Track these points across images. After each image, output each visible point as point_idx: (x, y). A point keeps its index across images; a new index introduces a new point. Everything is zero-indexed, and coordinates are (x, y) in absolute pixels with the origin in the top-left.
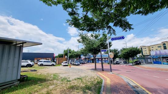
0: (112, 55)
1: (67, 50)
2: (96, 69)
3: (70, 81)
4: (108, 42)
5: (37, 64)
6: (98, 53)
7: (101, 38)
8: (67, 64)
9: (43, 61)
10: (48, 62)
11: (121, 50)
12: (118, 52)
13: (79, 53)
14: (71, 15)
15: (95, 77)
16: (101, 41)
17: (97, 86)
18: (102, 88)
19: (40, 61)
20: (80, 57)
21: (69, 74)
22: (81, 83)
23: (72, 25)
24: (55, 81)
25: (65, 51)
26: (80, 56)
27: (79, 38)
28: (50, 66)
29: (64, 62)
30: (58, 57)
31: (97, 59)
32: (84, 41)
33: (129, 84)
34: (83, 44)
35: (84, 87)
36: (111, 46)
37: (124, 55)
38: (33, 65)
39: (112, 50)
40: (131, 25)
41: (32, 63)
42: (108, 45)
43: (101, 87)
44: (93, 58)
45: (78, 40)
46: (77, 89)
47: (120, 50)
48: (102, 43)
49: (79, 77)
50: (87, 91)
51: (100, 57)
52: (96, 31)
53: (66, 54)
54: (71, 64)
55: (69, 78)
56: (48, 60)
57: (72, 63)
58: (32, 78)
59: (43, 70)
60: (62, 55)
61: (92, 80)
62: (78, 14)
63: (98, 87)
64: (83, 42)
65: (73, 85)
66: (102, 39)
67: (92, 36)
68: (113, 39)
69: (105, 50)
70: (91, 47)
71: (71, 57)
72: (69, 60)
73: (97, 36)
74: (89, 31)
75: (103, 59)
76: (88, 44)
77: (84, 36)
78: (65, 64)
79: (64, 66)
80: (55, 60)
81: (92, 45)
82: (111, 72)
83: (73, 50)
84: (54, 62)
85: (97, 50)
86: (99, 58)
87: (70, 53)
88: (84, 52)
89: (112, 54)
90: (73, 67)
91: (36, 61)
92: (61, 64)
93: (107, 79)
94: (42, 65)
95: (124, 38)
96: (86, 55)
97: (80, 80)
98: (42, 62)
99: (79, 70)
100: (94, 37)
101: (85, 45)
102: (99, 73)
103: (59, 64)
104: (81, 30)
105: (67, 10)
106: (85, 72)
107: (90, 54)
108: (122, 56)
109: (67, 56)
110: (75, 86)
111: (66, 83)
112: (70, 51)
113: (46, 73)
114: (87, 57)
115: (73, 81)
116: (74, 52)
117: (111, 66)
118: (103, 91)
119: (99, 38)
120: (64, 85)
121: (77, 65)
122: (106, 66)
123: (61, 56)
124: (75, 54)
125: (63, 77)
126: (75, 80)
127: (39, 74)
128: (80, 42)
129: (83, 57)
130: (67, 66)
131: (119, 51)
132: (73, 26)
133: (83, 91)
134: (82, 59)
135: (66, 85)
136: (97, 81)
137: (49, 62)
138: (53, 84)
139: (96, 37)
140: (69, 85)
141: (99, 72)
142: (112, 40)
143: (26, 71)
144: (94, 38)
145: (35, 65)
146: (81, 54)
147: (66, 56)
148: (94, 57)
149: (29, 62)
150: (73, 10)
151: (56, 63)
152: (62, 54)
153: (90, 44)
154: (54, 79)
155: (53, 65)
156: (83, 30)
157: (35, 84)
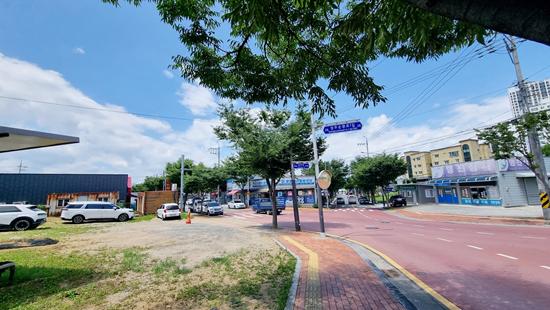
0: (324, 179)
1: (180, 162)
2: (275, 226)
3: (186, 272)
4: (313, 138)
5: (58, 215)
6: (282, 174)
7: (292, 126)
8: (177, 213)
9: (86, 203)
10: (103, 207)
11: (353, 164)
12: (345, 171)
13: (221, 175)
14: (189, 43)
15: (271, 253)
16: (292, 135)
17: (279, 279)
18: (295, 285)
19: (72, 207)
20: (224, 188)
21: (184, 248)
22: (224, 275)
23: (195, 77)
24: (130, 277)
25: (169, 167)
26: (226, 183)
27: (221, 122)
28: (113, 220)
29: (166, 205)
30: (144, 188)
31: (280, 194)
32: (236, 133)
33: (373, 265)
34: (233, 143)
35: (236, 287)
36: (323, 150)
37: (361, 178)
38: (40, 222)
39: (327, 163)
40: (380, 88)
41: (34, 215)
42: (315, 149)
43: (291, 282)
44: (267, 190)
45: (217, 131)
46: (209, 298)
47: (349, 164)
48: (297, 141)
49: (217, 256)
50: (244, 299)
51: (290, 187)
52: (277, 103)
53: (175, 179)
54: (192, 211)
55: (184, 261)
56: (106, 200)
57: (197, 208)
58: (35, 270)
59: (84, 236)
60: (161, 181)
61: (264, 262)
62: (216, 41)
63: (280, 284)
64: (233, 139)
65: (197, 282)
66: (297, 130)
67: (264, 116)
68: (328, 130)
69: (305, 162)
70: (262, 155)
71: (193, 188)
72: (186, 198)
73: (280, 119)
74: (251, 99)
75: (300, 193)
76: (251, 143)
77: (237, 115)
78: (170, 213)
79: (167, 219)
80: (133, 200)
81: (265, 147)
82: (323, 231)
83: (201, 165)
84: (128, 205)
85: (280, 164)
86: (287, 191)
87: (190, 173)
88: (235, 172)
89: (326, 175)
90: (197, 220)
91: (53, 204)
92: (155, 214)
93: (311, 255)
94: (79, 219)
95: (360, 128)
96: (244, 181)
97: (223, 266)
98: (79, 206)
99: (220, 230)
100: (271, 120)
101: (242, 146)
102: (287, 238)
103: (150, 212)
104: (225, 95)
105: (177, 22)
106: (238, 235)
107: (257, 177)
108: (356, 182)
109: (179, 186)
110: (204, 286)
111: (172, 278)
112: (188, 168)
113: (96, 246)
114: (247, 187)
115: (197, 272)
116: (202, 169)
117: (321, 213)
118: (298, 294)
119: (287, 123)
120: (163, 287)
121: (212, 215)
122: (308, 215)
123: (154, 186)
124: (205, 178)
125: (163, 258)
126: (206, 265)
127: (66, 252)
128: (223, 136)
129: (233, 187)
130: (178, 218)
131: (347, 168)
132: (198, 80)
133: (233, 301)
134: (233, 193)
135: (172, 286)
136: (278, 263)
137: (110, 207)
138: (124, 286)
139: (278, 121)
140: (181, 287)
141: (286, 234)
142: (326, 132)
143: (9, 247)
144: (271, 124)
145: (51, 222)
146: (229, 176)
147: (174, 186)
148: (270, 187)
149: (25, 210)
150: (196, 25)
151: (135, 209)
152: (160, 176)
153: (256, 144)
154: (127, 268)
155: (124, 218)
156: (232, 95)
157: (47, 295)
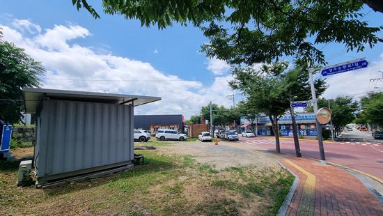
0: (325, 116)
1: (209, 106)
4: (311, 81)
5: (154, 136)
8: (209, 138)
9: (165, 130)
10: (172, 132)
19: (159, 132)
24: (188, 170)
25: (203, 109)
28: (177, 140)
29: (203, 133)
30: (191, 123)
31: (283, 128)
38: (149, 138)
42: (313, 90)
44: (270, 124)
53: (207, 117)
54: (218, 137)
56: (173, 129)
59: (165, 147)
60: (199, 118)
61: (267, 175)
66: (295, 75)
67: (265, 69)
71: (218, 122)
72: (214, 129)
78: (205, 138)
79: (204, 141)
80: (185, 129)
82: (324, 160)
83: (222, 107)
84: (183, 132)
87: (216, 113)
89: (325, 112)
91: (152, 130)
92: (198, 138)
94: (162, 138)
96: (253, 118)
97: (238, 173)
98: (162, 132)
103: (195, 137)
107: (262, 114)
109: (209, 121)
110: (227, 182)
111: (208, 174)
112: (214, 109)
113: (171, 153)
114: (255, 122)
116: (223, 110)
119: (286, 71)
120: (203, 178)
121: (231, 141)
123: (197, 121)
124: (225, 116)
125: (203, 163)
127: (160, 154)
128: (235, 87)
129: (245, 122)
130: (210, 141)
135: (209, 178)
136: (279, 177)
137: (175, 133)
138: (184, 174)
139: (277, 71)
140: (213, 179)
141: (288, 158)
145: (152, 139)
146: (242, 114)
147: (207, 121)
148: (272, 122)
149: (143, 133)
151: (187, 134)
152: (198, 115)
154: (186, 165)
155: (182, 139)
157: (156, 171)
